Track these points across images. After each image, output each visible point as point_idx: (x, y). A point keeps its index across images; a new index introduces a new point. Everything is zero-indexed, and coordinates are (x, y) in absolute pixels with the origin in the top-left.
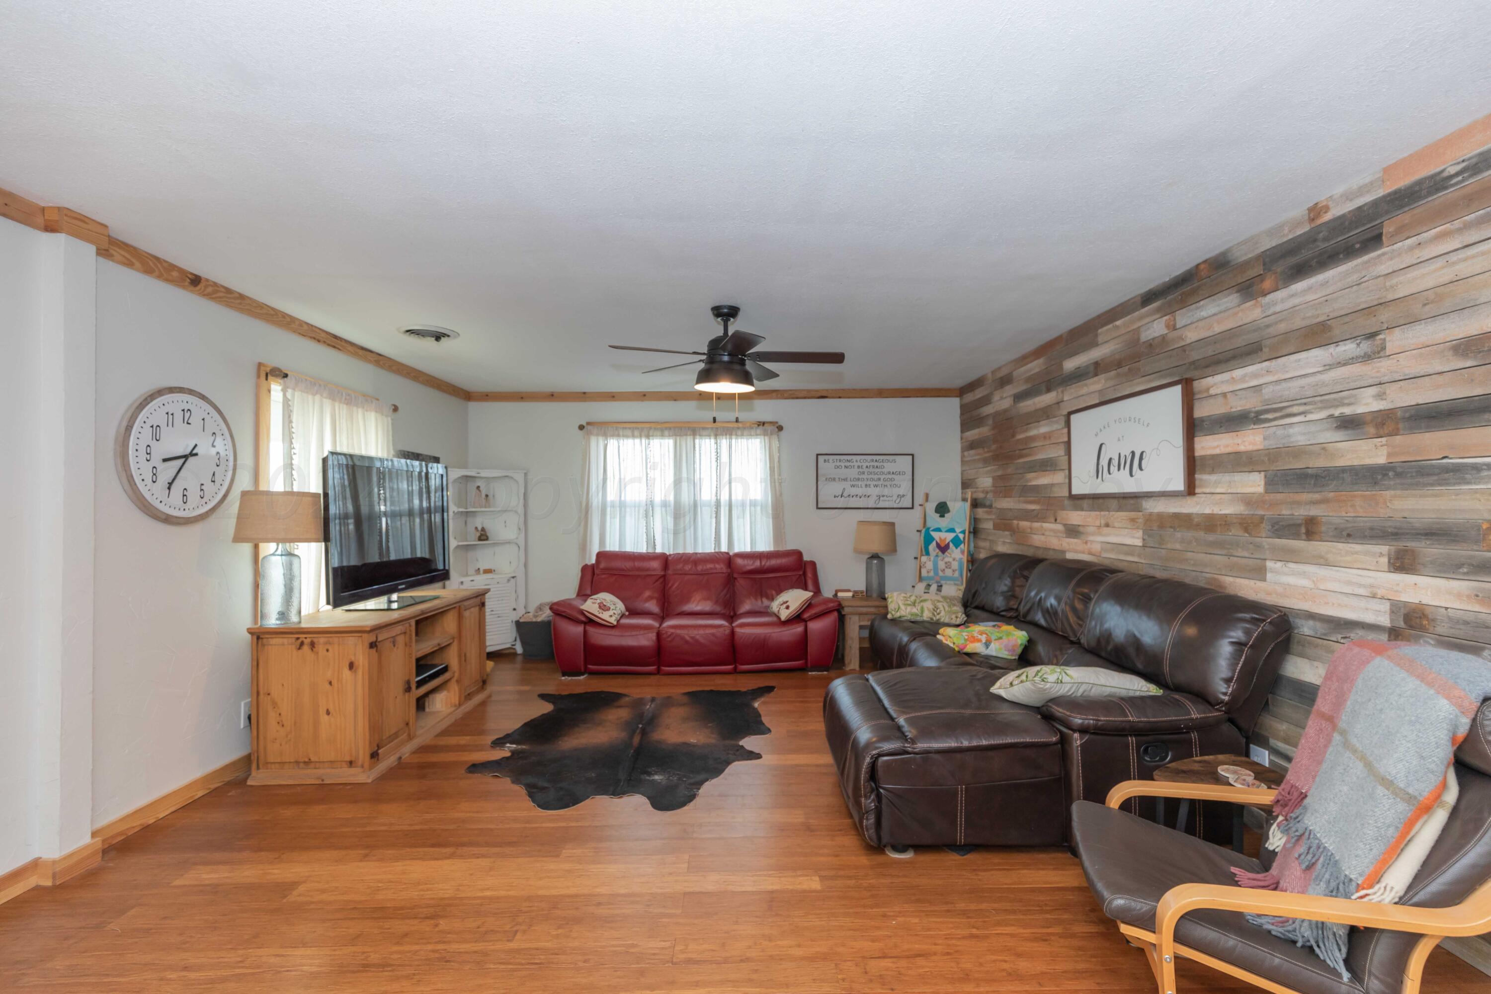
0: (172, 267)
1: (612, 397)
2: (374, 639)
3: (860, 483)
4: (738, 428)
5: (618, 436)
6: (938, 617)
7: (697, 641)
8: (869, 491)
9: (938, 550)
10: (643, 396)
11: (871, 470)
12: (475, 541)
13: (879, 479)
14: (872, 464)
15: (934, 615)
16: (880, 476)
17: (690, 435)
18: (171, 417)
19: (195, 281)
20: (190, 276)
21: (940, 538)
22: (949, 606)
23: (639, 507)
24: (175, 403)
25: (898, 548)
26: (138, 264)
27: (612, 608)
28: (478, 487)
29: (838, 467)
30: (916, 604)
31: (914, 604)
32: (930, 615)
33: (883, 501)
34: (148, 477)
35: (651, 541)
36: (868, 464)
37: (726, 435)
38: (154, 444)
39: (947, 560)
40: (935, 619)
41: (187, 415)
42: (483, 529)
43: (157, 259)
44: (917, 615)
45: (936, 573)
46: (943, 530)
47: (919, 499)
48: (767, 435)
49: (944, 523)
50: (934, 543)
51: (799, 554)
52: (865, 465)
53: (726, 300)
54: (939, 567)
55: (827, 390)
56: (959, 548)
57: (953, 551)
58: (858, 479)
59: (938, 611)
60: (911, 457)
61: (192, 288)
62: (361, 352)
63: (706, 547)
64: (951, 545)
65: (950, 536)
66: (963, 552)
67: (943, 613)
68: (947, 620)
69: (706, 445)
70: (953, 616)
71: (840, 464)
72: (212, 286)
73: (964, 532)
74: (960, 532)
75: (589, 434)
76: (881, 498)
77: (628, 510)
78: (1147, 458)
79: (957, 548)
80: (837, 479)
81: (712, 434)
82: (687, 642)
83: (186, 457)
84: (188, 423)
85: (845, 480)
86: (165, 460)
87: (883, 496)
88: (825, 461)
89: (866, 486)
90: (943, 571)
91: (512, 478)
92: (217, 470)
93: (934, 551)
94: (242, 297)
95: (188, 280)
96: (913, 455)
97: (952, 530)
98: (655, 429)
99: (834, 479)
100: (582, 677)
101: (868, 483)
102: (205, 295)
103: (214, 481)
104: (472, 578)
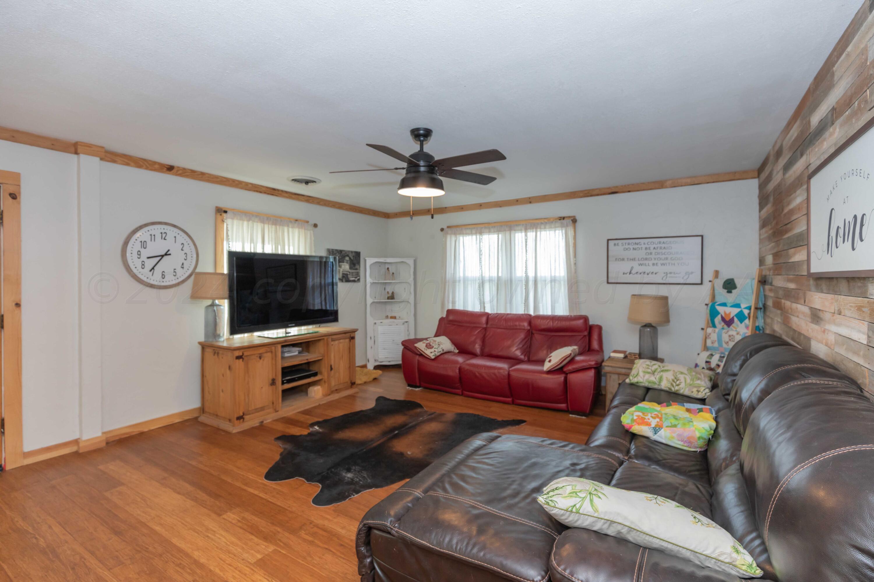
0: (155, 163)
1: (461, 208)
2: (241, 354)
3: (647, 262)
4: (542, 223)
5: (463, 234)
6: (677, 388)
7: (483, 377)
8: (655, 269)
9: (723, 324)
10: (480, 206)
11: (659, 251)
12: (385, 299)
13: (667, 259)
14: (659, 245)
15: (672, 385)
16: (667, 256)
17: (508, 230)
18: (153, 237)
19: (170, 169)
20: (167, 167)
21: (725, 313)
22: (692, 380)
23: (476, 280)
24: (157, 230)
25: (671, 319)
26: (132, 164)
27: (435, 347)
28: (388, 268)
29: (627, 249)
30: (656, 373)
31: (653, 373)
32: (669, 385)
33: (670, 277)
34: (139, 266)
35: (482, 303)
36: (656, 246)
37: (533, 229)
38: (143, 250)
39: (731, 333)
40: (673, 389)
41: (164, 235)
42: (393, 293)
43: (145, 160)
44: (654, 383)
45: (720, 345)
46: (729, 305)
47: (708, 275)
48: (564, 227)
49: (731, 298)
50: (719, 317)
51: (586, 319)
52: (652, 247)
53: (422, 124)
54: (723, 340)
55: (617, 187)
56: (743, 323)
57: (738, 325)
58: (646, 259)
59: (678, 383)
60: (700, 238)
61: (168, 172)
62: (293, 196)
63: (518, 309)
64: (736, 319)
65: (734, 311)
66: (747, 327)
67: (682, 385)
68: (687, 392)
69: (519, 236)
70: (695, 390)
71: (629, 246)
72: (181, 170)
73: (749, 308)
74: (746, 308)
75: (447, 233)
76: (668, 275)
77: (469, 282)
78: (867, 222)
79: (741, 323)
80: (626, 259)
81: (523, 229)
82: (476, 376)
83: (162, 256)
84: (165, 239)
85: (634, 259)
86: (148, 258)
87: (671, 273)
88: (615, 245)
89: (653, 264)
90: (727, 343)
91: (405, 262)
92: (185, 262)
93: (720, 324)
94: (203, 174)
95: (165, 169)
96: (702, 236)
97: (738, 306)
98: (485, 228)
99: (623, 259)
100: (417, 389)
101: (655, 262)
102: (177, 175)
103: (183, 268)
104: (381, 321)
